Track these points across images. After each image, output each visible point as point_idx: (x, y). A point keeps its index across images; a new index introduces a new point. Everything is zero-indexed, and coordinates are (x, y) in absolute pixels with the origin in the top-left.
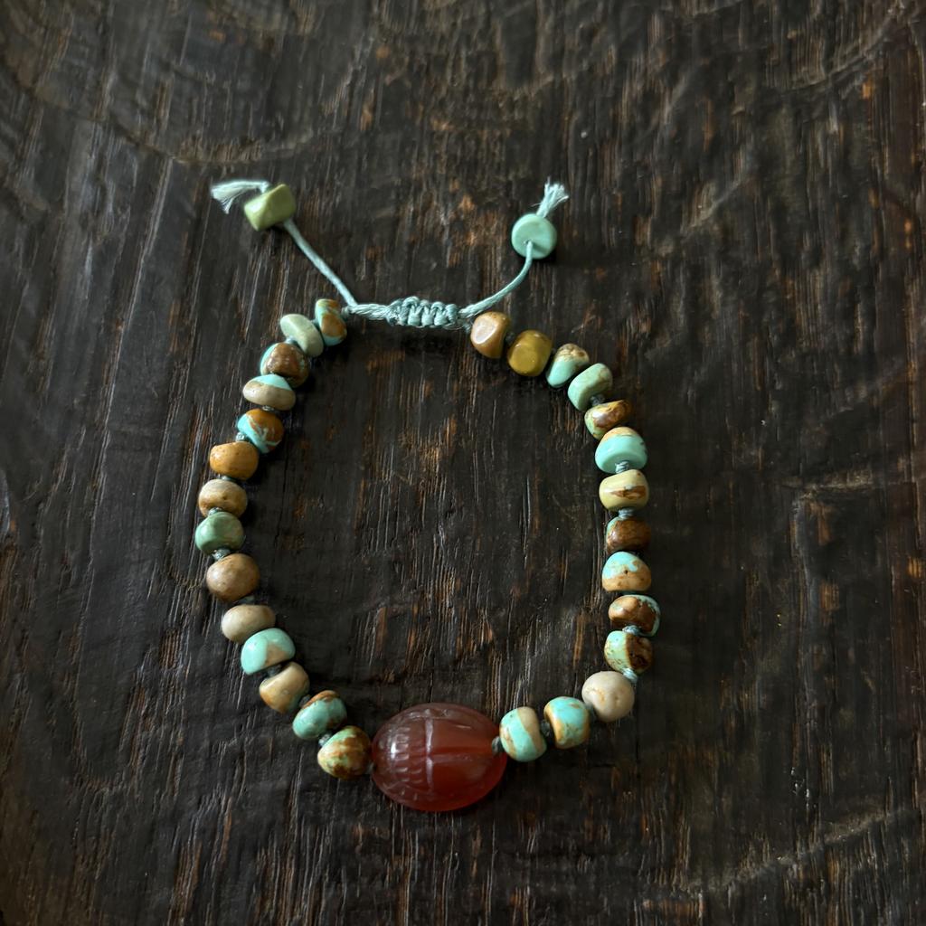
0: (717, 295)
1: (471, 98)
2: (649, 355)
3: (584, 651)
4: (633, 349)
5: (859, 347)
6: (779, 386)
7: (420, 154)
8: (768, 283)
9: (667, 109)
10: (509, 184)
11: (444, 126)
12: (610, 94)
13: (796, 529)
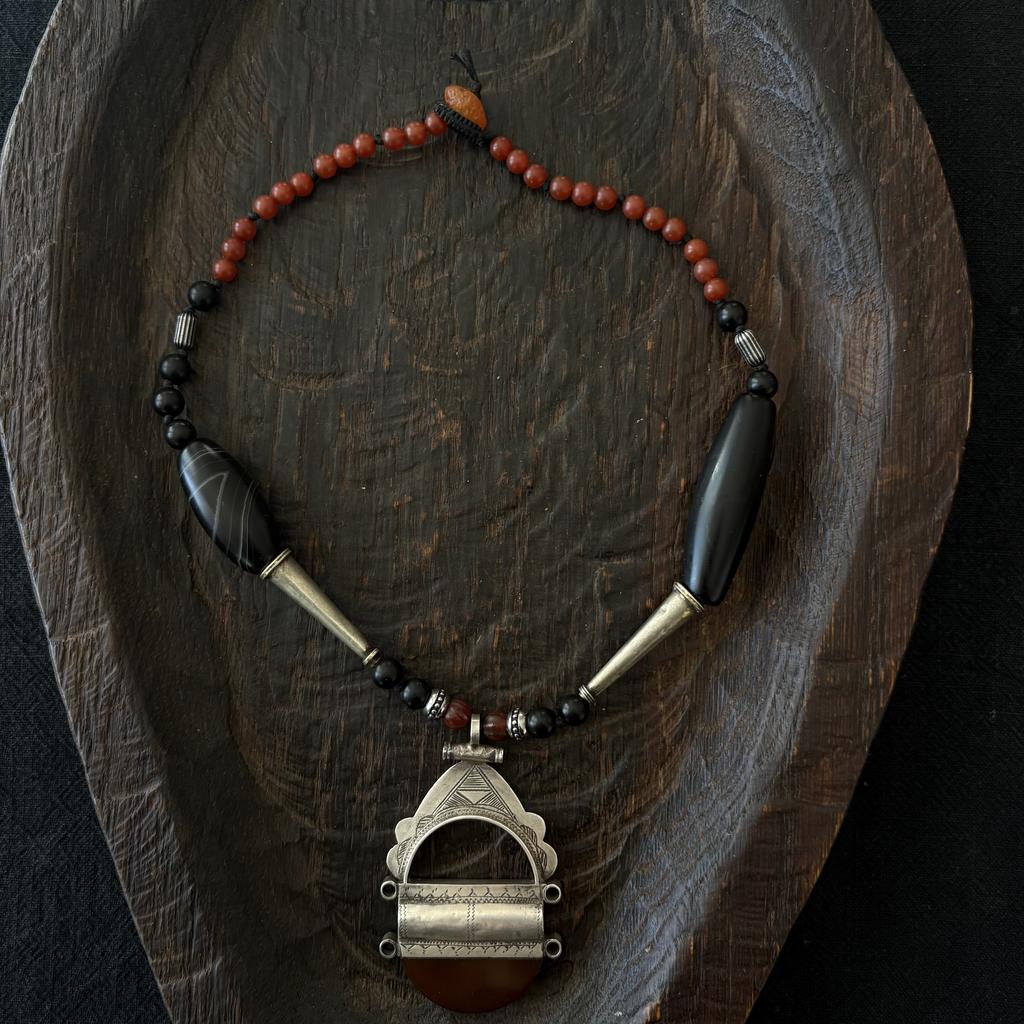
0: (565, 466)
1: (441, 351)
2: (531, 497)
3: (499, 643)
4: (523, 494)
5: (633, 491)
6: (592, 513)
7: (416, 385)
8: (590, 459)
9: (545, 356)
10: (462, 403)
11: (428, 368)
12: (515, 347)
13: (595, 585)
